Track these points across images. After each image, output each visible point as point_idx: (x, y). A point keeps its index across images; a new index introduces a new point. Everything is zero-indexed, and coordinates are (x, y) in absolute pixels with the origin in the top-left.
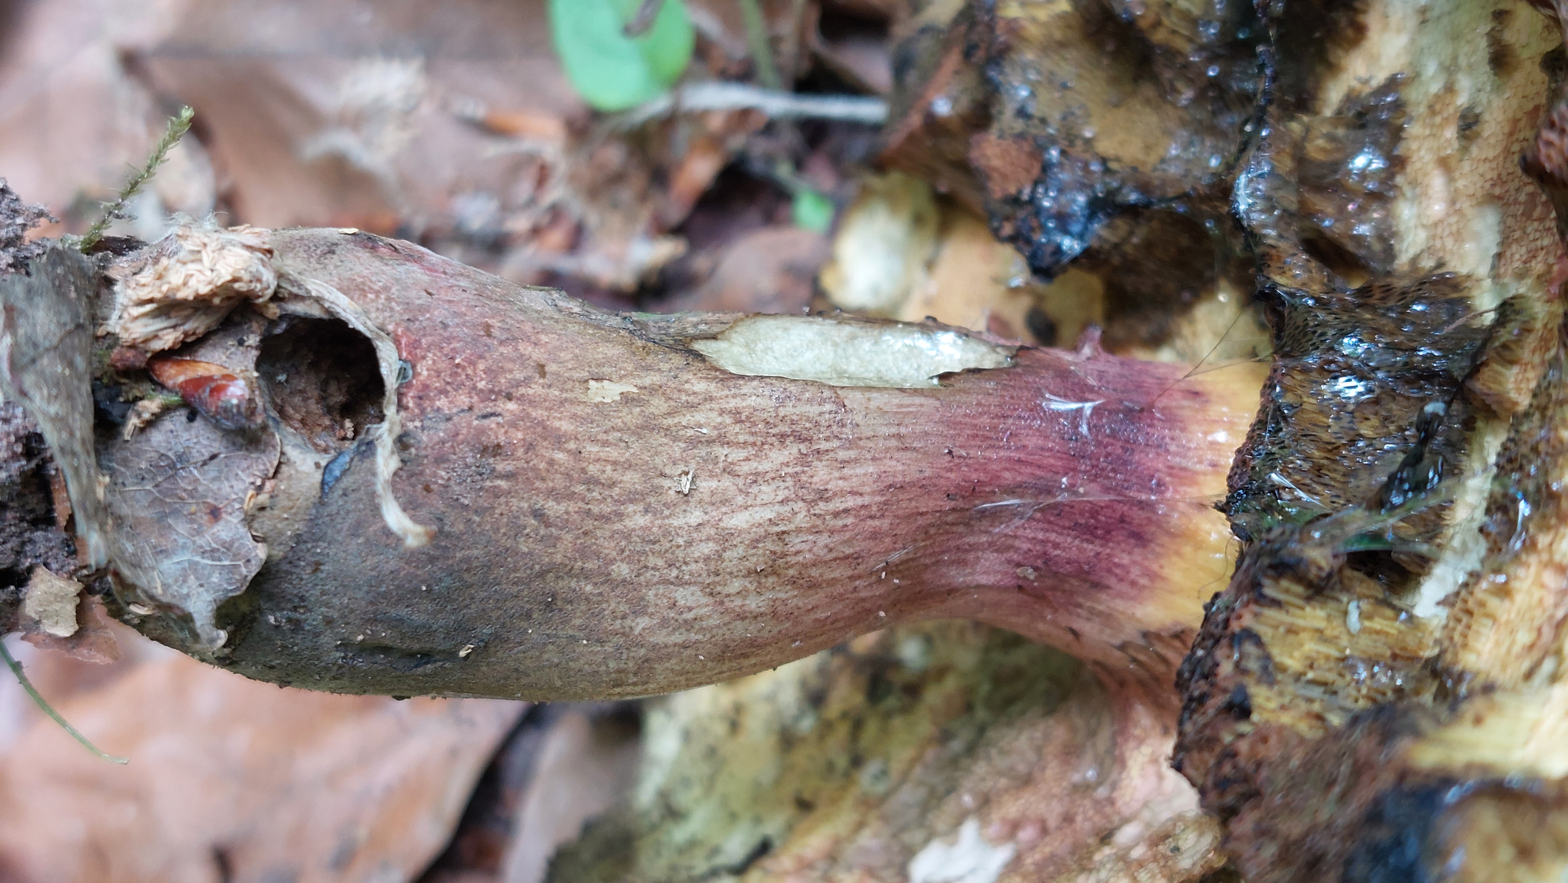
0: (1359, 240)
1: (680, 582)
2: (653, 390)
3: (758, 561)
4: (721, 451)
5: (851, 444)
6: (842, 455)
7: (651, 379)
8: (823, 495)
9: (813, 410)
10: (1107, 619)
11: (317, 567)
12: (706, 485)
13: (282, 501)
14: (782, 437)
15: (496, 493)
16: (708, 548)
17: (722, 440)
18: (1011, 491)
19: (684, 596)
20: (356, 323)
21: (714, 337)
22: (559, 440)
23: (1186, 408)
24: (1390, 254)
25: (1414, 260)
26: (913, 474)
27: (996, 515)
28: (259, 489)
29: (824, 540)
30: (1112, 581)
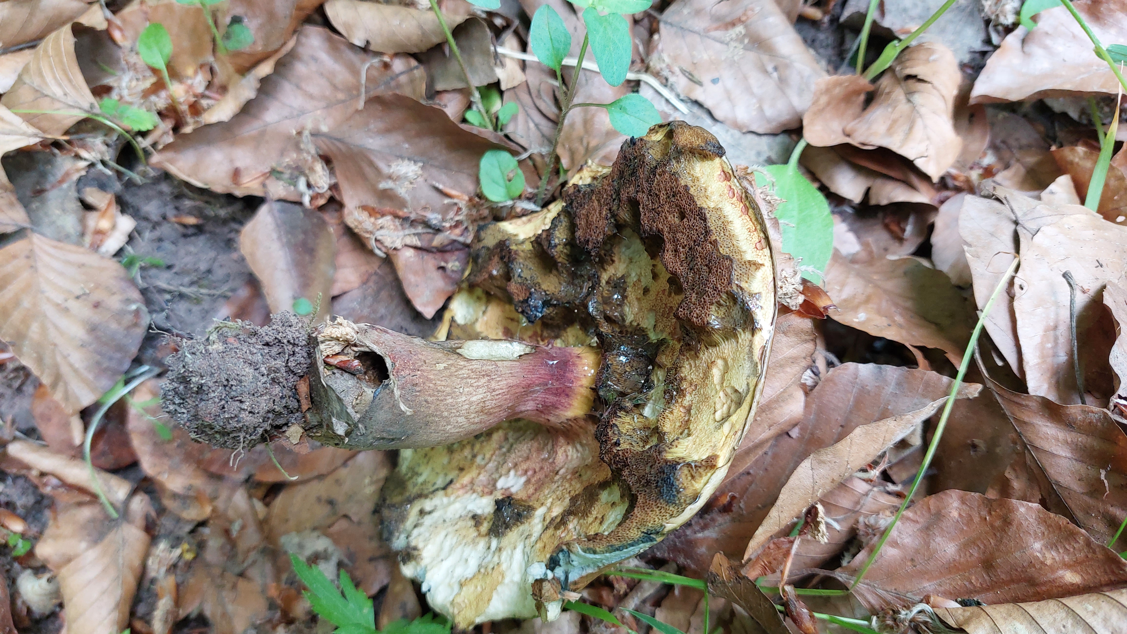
0: (616, 316)
1: (459, 416)
2: (452, 365)
3: (478, 408)
4: (469, 380)
5: (500, 376)
6: (498, 379)
7: (450, 362)
8: (494, 390)
9: (490, 368)
10: (558, 416)
11: (371, 419)
12: (466, 390)
13: (363, 402)
14: (483, 375)
15: (416, 396)
16: (467, 407)
17: (469, 377)
18: (537, 385)
19: (460, 419)
20: (379, 353)
21: (460, 348)
22: (430, 380)
23: (577, 361)
24: (624, 320)
25: (631, 323)
26: (515, 383)
27: (533, 392)
28: (357, 399)
29: (494, 402)
30: (560, 406)
